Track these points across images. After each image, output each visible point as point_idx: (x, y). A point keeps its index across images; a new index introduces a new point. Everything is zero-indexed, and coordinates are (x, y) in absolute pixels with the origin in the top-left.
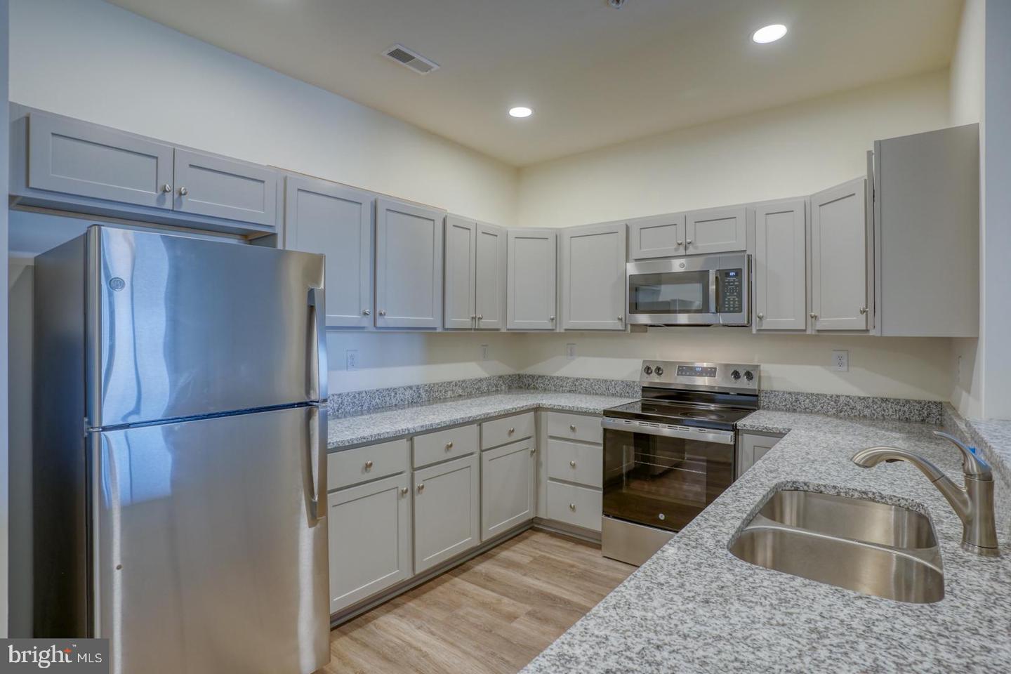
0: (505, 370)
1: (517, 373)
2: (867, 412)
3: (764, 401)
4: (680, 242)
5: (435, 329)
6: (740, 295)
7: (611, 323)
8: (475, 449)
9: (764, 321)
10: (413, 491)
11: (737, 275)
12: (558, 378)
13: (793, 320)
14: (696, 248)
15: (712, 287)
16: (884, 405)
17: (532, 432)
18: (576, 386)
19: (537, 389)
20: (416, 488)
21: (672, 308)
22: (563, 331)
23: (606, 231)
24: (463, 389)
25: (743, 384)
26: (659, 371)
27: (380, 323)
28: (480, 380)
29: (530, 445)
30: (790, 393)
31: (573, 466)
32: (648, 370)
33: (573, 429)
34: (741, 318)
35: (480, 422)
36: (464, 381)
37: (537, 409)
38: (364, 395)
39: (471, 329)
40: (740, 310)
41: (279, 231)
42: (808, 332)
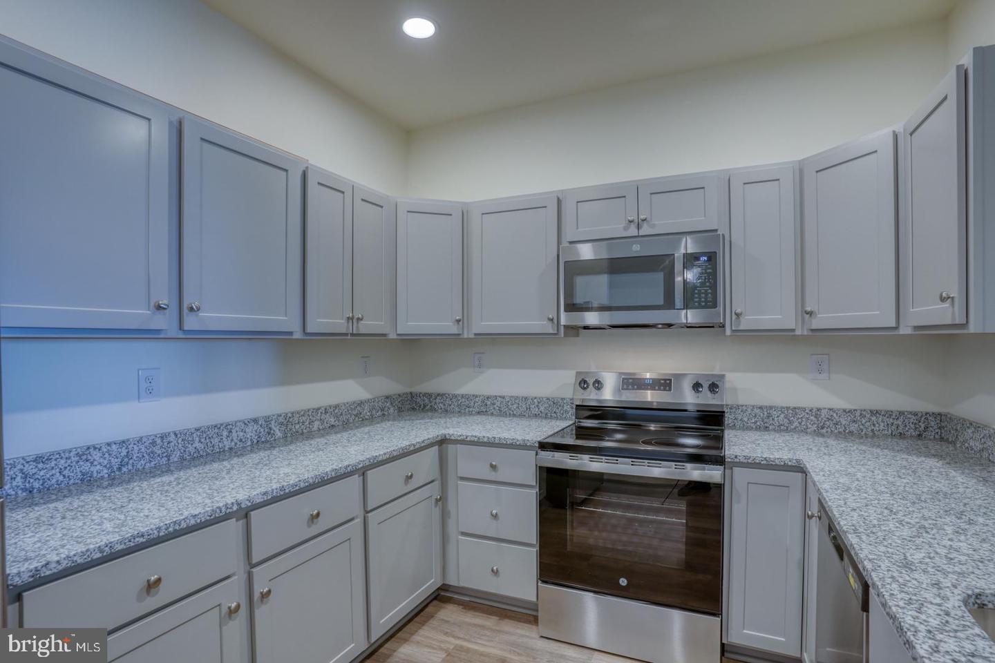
0: (393, 387)
1: (408, 390)
2: (854, 427)
3: (729, 418)
4: (630, 219)
5: (291, 333)
6: (714, 286)
7: (537, 324)
8: (358, 511)
9: (742, 319)
10: (251, 604)
11: (710, 259)
12: (463, 396)
13: (780, 317)
14: (653, 226)
16: (874, 418)
17: (435, 474)
18: (486, 407)
19: (435, 410)
20: (257, 596)
22: (472, 336)
23: (530, 206)
24: (336, 417)
25: (706, 398)
26: (598, 384)
27: (191, 323)
28: (361, 403)
29: (434, 491)
30: (761, 408)
31: (495, 517)
32: (583, 384)
33: (493, 467)
34: (716, 315)
35: (362, 471)
36: (336, 407)
37: (442, 442)
38: (172, 437)
39: (346, 334)
42: (798, 332)
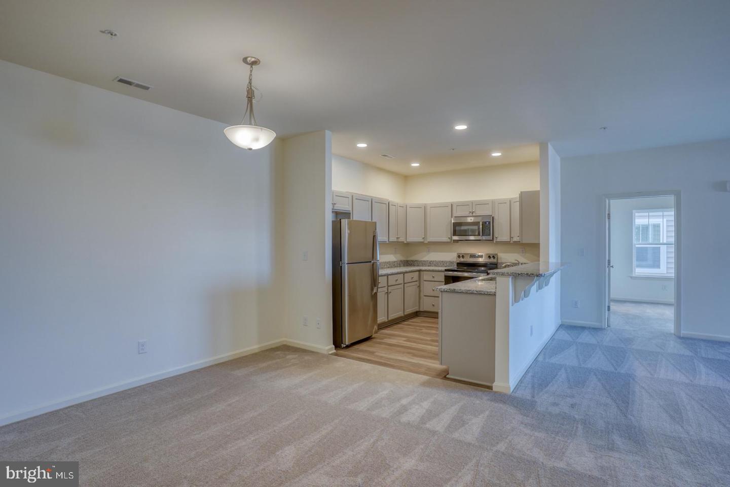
0: (402, 258)
1: (407, 260)
3: (499, 266)
4: (470, 211)
6: (490, 230)
7: (445, 239)
8: (403, 282)
9: (497, 239)
10: (388, 293)
11: (489, 223)
12: (424, 261)
13: (506, 238)
14: (476, 214)
15: (481, 226)
17: (418, 279)
18: (431, 263)
21: (467, 234)
22: (427, 242)
23: (444, 206)
24: (390, 265)
25: (492, 260)
26: (463, 257)
28: (395, 262)
29: (417, 283)
30: (507, 262)
31: (434, 290)
32: (459, 257)
33: (433, 277)
34: (490, 238)
35: (404, 273)
36: (389, 262)
37: (419, 271)
39: (396, 242)
40: (490, 235)
41: (351, 212)
42: (511, 242)
